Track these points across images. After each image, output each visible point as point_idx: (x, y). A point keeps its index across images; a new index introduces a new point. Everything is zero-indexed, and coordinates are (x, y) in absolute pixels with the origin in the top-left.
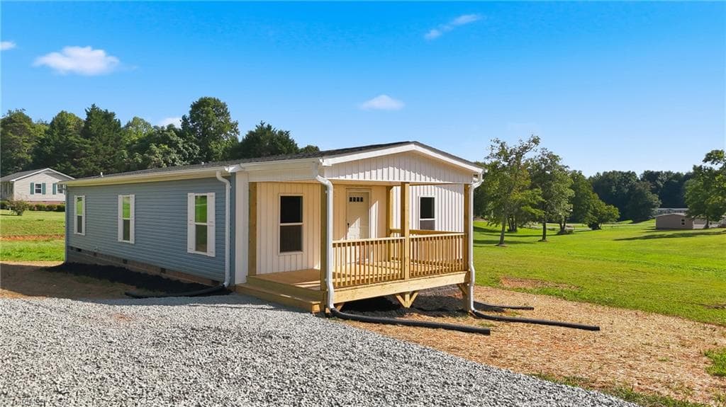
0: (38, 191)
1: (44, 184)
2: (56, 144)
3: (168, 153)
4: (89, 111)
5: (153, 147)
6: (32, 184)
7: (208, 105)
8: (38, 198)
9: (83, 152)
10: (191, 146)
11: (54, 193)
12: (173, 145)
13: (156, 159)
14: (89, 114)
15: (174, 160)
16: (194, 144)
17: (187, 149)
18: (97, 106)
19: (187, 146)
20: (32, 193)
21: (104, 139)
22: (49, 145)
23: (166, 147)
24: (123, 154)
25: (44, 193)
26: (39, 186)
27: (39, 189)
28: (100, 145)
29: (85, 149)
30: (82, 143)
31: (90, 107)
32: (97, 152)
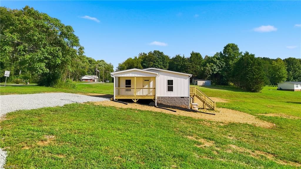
2: (181, 65)
3: (213, 66)
5: (208, 64)
7: (229, 46)
10: (222, 63)
12: (215, 63)
13: (208, 69)
14: (191, 54)
15: (215, 69)
16: (223, 62)
17: (220, 64)
18: (194, 51)
21: (195, 63)
22: (179, 66)
23: (212, 64)
24: (198, 67)
28: (194, 65)
29: (189, 66)
30: (188, 64)
31: (192, 52)
32: (193, 67)
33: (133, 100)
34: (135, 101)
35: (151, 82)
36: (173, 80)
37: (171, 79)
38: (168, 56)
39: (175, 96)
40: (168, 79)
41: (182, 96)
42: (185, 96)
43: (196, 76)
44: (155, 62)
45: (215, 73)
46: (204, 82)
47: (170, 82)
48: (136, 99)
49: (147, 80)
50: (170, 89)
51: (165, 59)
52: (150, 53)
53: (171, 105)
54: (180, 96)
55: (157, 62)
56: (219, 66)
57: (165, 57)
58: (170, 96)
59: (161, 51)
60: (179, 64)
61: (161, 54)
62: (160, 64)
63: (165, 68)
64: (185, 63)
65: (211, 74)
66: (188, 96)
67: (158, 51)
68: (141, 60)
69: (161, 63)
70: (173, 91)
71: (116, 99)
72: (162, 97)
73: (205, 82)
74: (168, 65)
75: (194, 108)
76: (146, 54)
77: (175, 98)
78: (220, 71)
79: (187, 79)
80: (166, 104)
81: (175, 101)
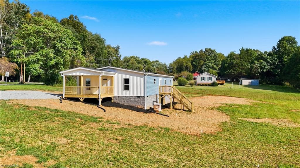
0: (203, 80)
1: (205, 77)
3: (262, 63)
4: (240, 50)
5: (256, 62)
6: (202, 77)
8: (203, 82)
9: (237, 65)
10: (274, 59)
11: (208, 80)
12: (265, 59)
13: (256, 66)
14: (240, 51)
15: (265, 66)
16: (275, 58)
17: (272, 61)
18: (243, 47)
19: (272, 60)
20: (202, 80)
21: (245, 60)
23: (262, 61)
24: (245, 65)
25: (205, 80)
26: (203, 78)
27: (203, 79)
28: (243, 62)
29: (238, 64)
30: (236, 62)
31: (241, 48)
32: (242, 65)
33: (79, 99)
34: (82, 100)
35: (109, 81)
36: (129, 79)
37: (127, 78)
38: (221, 54)
39: (131, 96)
40: (125, 78)
41: (138, 96)
42: (141, 96)
43: (245, 74)
44: (205, 61)
45: (265, 70)
46: (250, 81)
47: (127, 81)
48: (83, 98)
49: (105, 79)
50: (127, 88)
51: (218, 57)
52: (201, 51)
53: (127, 105)
54: (136, 96)
55: (208, 60)
56: (270, 63)
57: (217, 54)
58: (126, 95)
59: (212, 49)
60: (226, 62)
61: (213, 51)
62: (212, 63)
63: (218, 66)
64: (233, 61)
65: (260, 72)
66: (144, 96)
67: (210, 49)
68: (191, 59)
69: (213, 61)
70: (129, 90)
71: (65, 98)
72: (118, 96)
73: (252, 82)
74: (220, 63)
75: (155, 108)
76: (197, 53)
77: (131, 98)
78: (272, 69)
79: (143, 78)
80: (123, 104)
81: (131, 100)
